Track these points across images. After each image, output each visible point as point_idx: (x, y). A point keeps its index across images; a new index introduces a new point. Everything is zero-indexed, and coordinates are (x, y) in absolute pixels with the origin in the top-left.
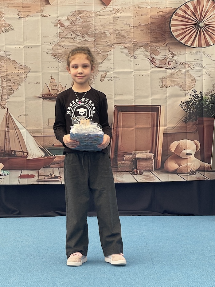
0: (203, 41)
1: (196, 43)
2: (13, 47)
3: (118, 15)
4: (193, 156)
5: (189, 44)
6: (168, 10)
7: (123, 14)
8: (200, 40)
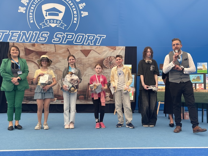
0: (112, 67)
1: (110, 67)
2: (61, 67)
3: (90, 59)
4: (108, 97)
5: (108, 68)
6: (103, 59)
7: (91, 59)
8: (111, 67)
